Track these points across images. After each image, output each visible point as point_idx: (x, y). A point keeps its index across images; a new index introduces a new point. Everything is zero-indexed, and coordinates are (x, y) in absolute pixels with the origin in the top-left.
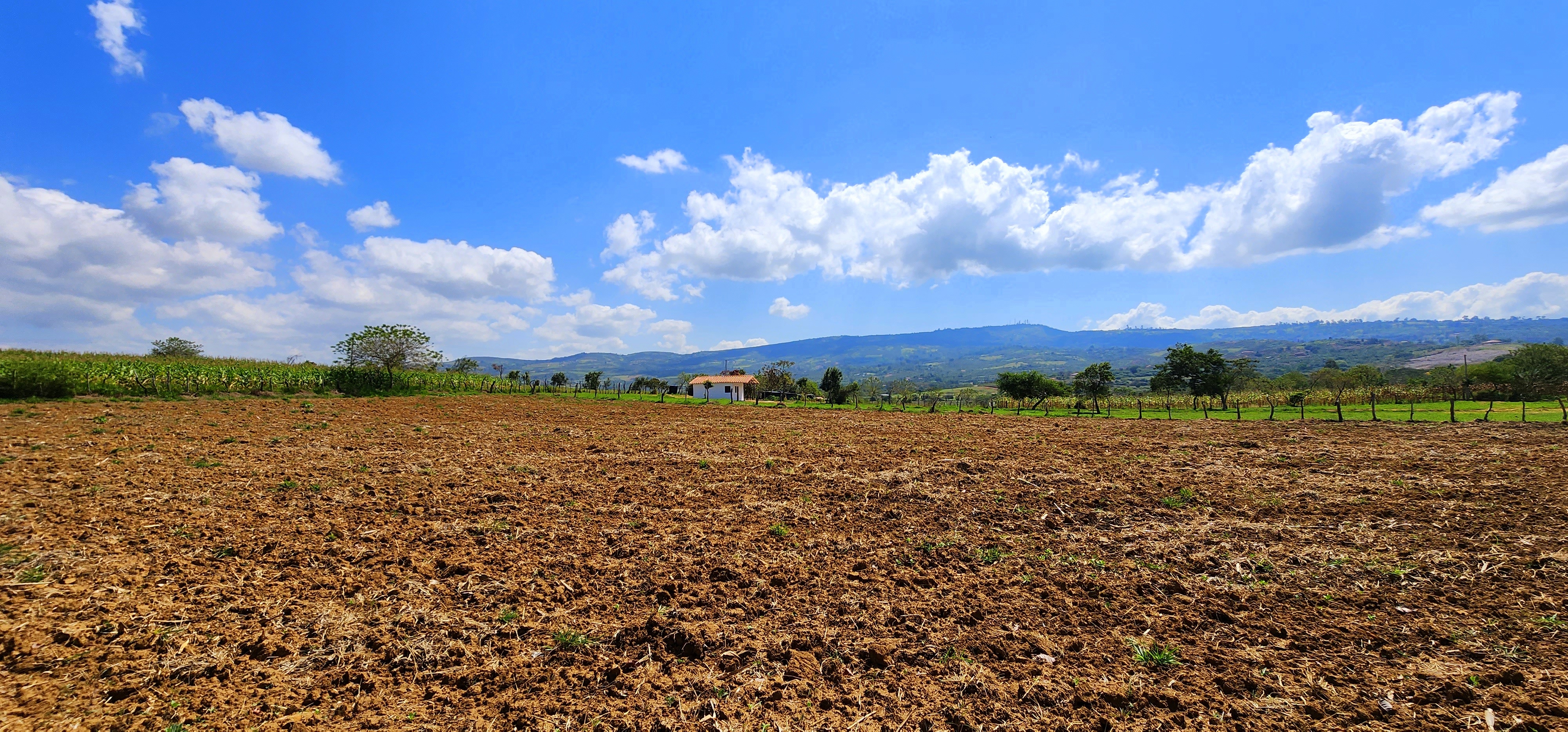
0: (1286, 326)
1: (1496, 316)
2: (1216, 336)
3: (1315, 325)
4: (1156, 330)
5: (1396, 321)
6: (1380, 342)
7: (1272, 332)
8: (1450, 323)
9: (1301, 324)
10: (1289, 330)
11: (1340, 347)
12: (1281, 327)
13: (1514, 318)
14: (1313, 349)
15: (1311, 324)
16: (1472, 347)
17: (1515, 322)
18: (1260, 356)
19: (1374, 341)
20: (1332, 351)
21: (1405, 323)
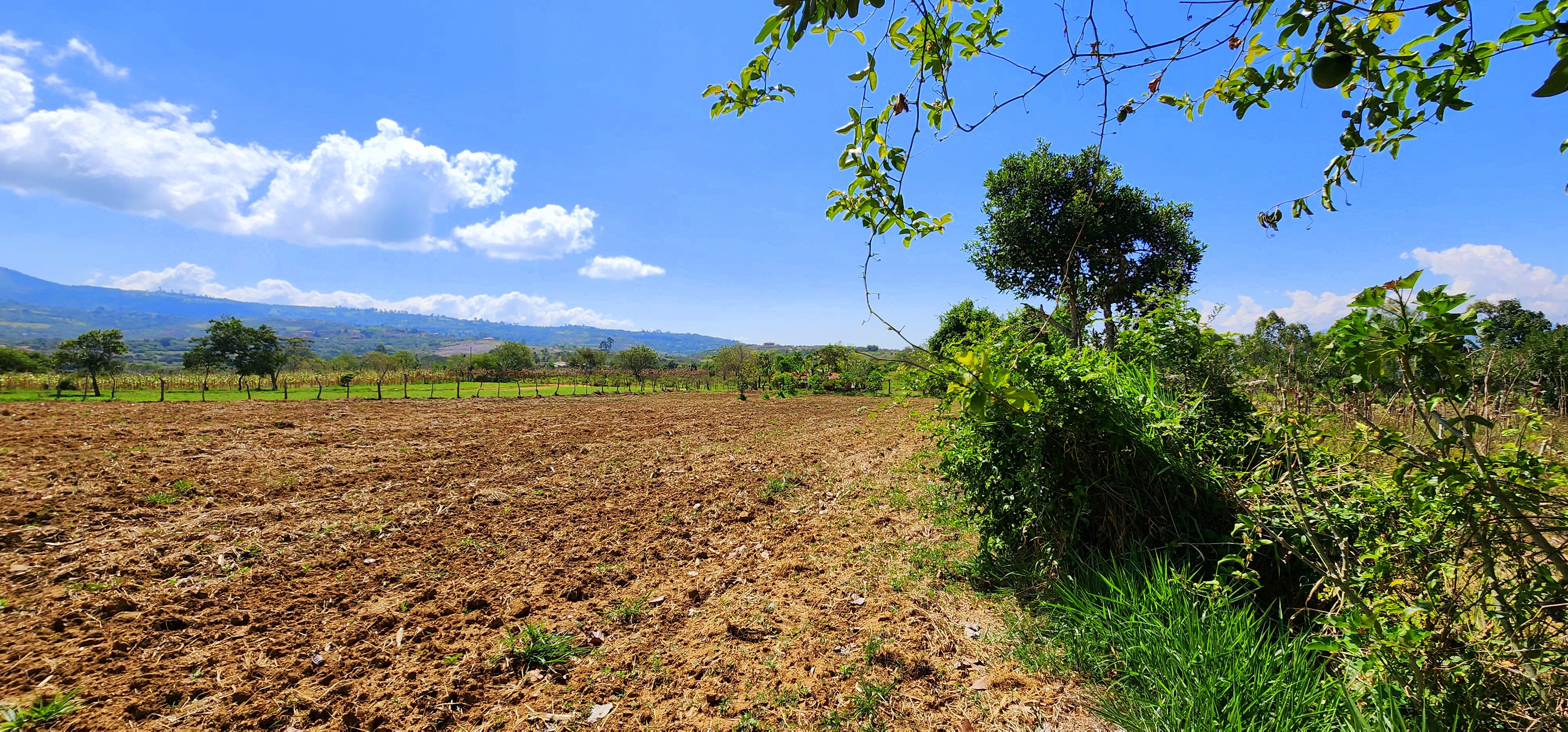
0: (345, 310)
1: (493, 320)
2: (274, 312)
3: (370, 312)
4: (201, 297)
5: (432, 316)
6: (420, 332)
7: (332, 314)
8: (465, 321)
9: (358, 310)
10: (347, 314)
11: (390, 335)
12: (341, 310)
13: (502, 323)
14: (367, 334)
15: (367, 311)
16: (478, 342)
17: (502, 326)
18: (319, 336)
19: (415, 331)
20: (383, 336)
21: (437, 317)
